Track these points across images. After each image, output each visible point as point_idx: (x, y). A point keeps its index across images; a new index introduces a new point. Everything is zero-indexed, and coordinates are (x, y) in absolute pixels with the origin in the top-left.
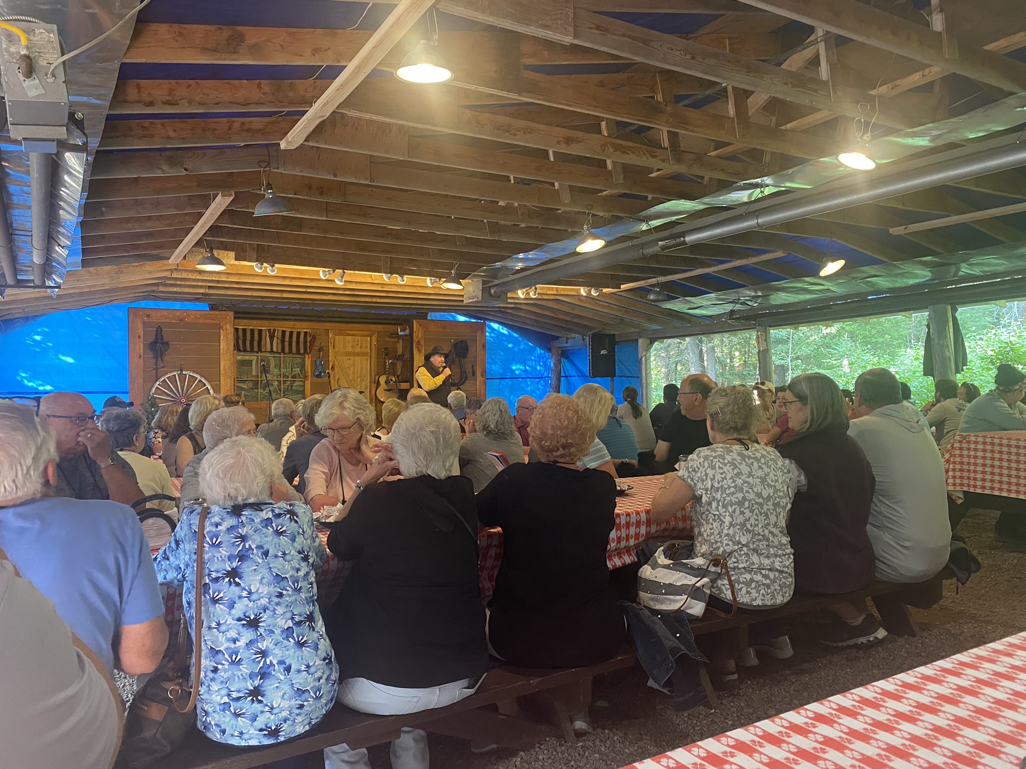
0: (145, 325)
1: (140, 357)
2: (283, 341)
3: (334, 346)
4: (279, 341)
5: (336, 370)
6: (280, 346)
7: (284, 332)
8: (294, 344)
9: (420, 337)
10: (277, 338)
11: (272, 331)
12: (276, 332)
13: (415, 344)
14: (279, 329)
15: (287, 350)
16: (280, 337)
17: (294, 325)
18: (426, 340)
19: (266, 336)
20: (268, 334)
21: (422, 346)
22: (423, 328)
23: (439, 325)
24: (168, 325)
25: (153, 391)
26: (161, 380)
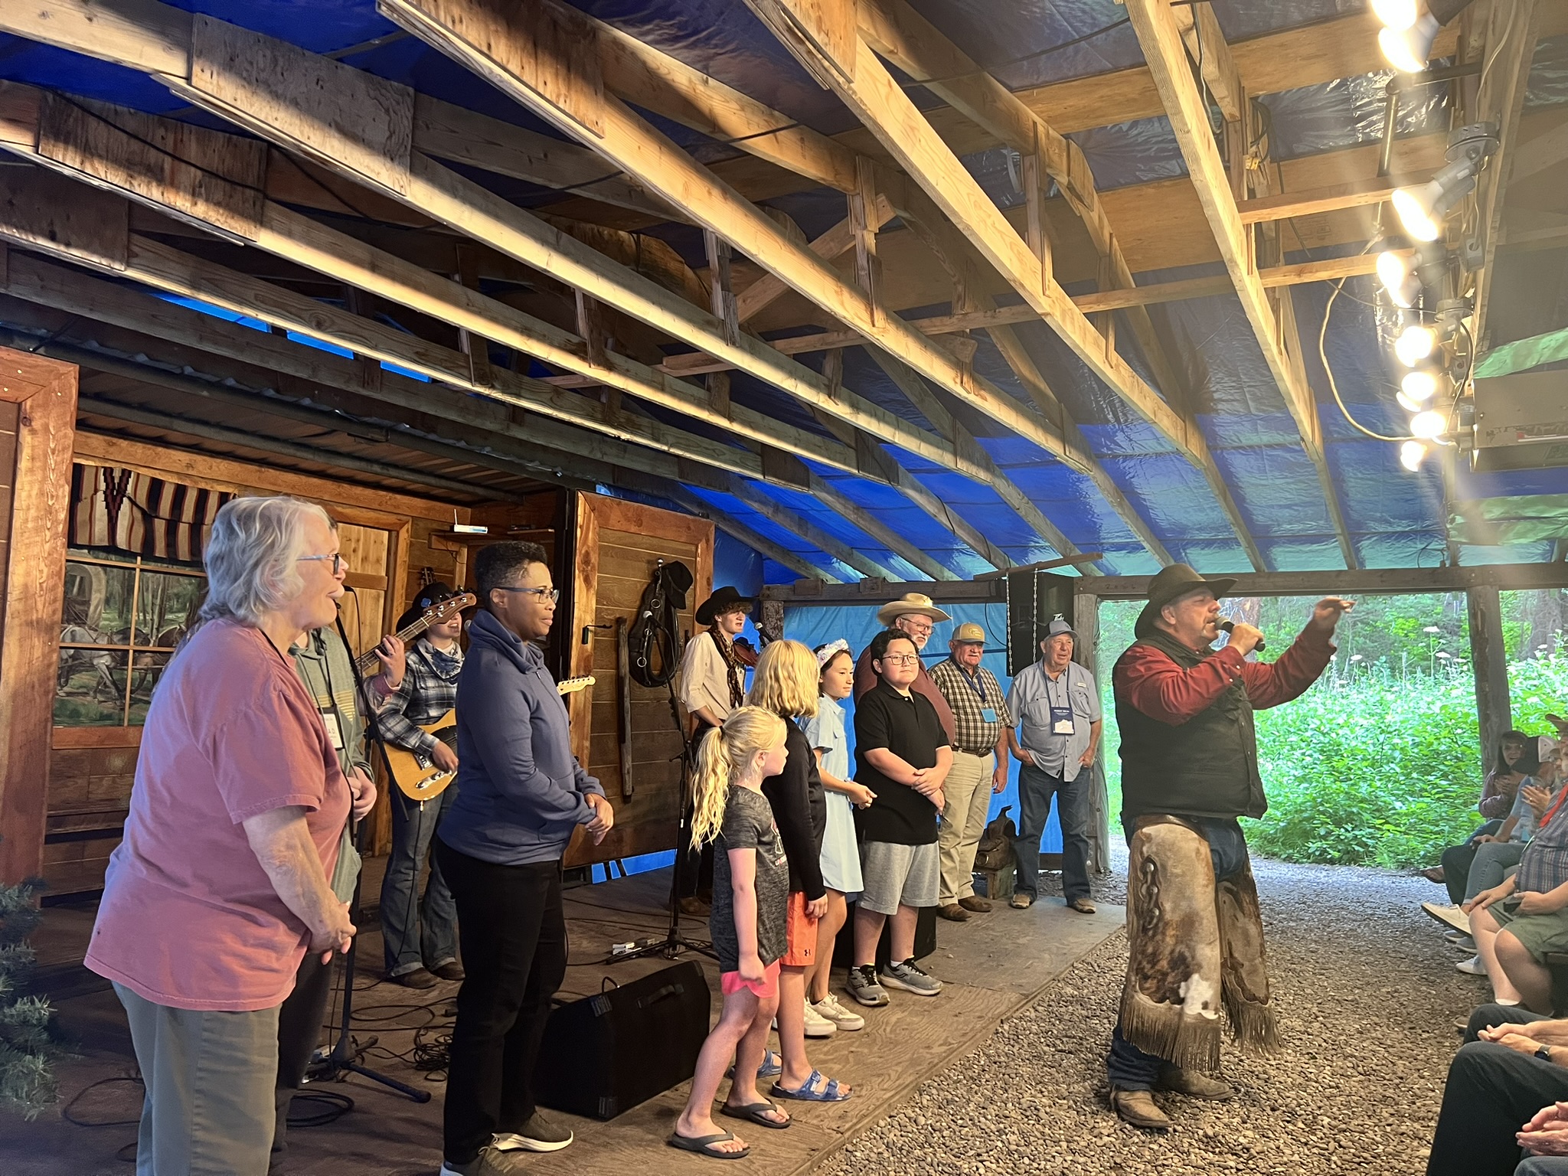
2: (149, 516)
6: (139, 530)
7: (156, 486)
8: (183, 530)
9: (590, 542)
10: (133, 502)
11: (117, 474)
12: (131, 480)
13: (578, 559)
14: (142, 471)
15: (160, 550)
16: (142, 499)
17: (189, 466)
18: (603, 551)
19: (96, 491)
20: (103, 486)
21: (593, 567)
22: (596, 518)
23: (630, 515)
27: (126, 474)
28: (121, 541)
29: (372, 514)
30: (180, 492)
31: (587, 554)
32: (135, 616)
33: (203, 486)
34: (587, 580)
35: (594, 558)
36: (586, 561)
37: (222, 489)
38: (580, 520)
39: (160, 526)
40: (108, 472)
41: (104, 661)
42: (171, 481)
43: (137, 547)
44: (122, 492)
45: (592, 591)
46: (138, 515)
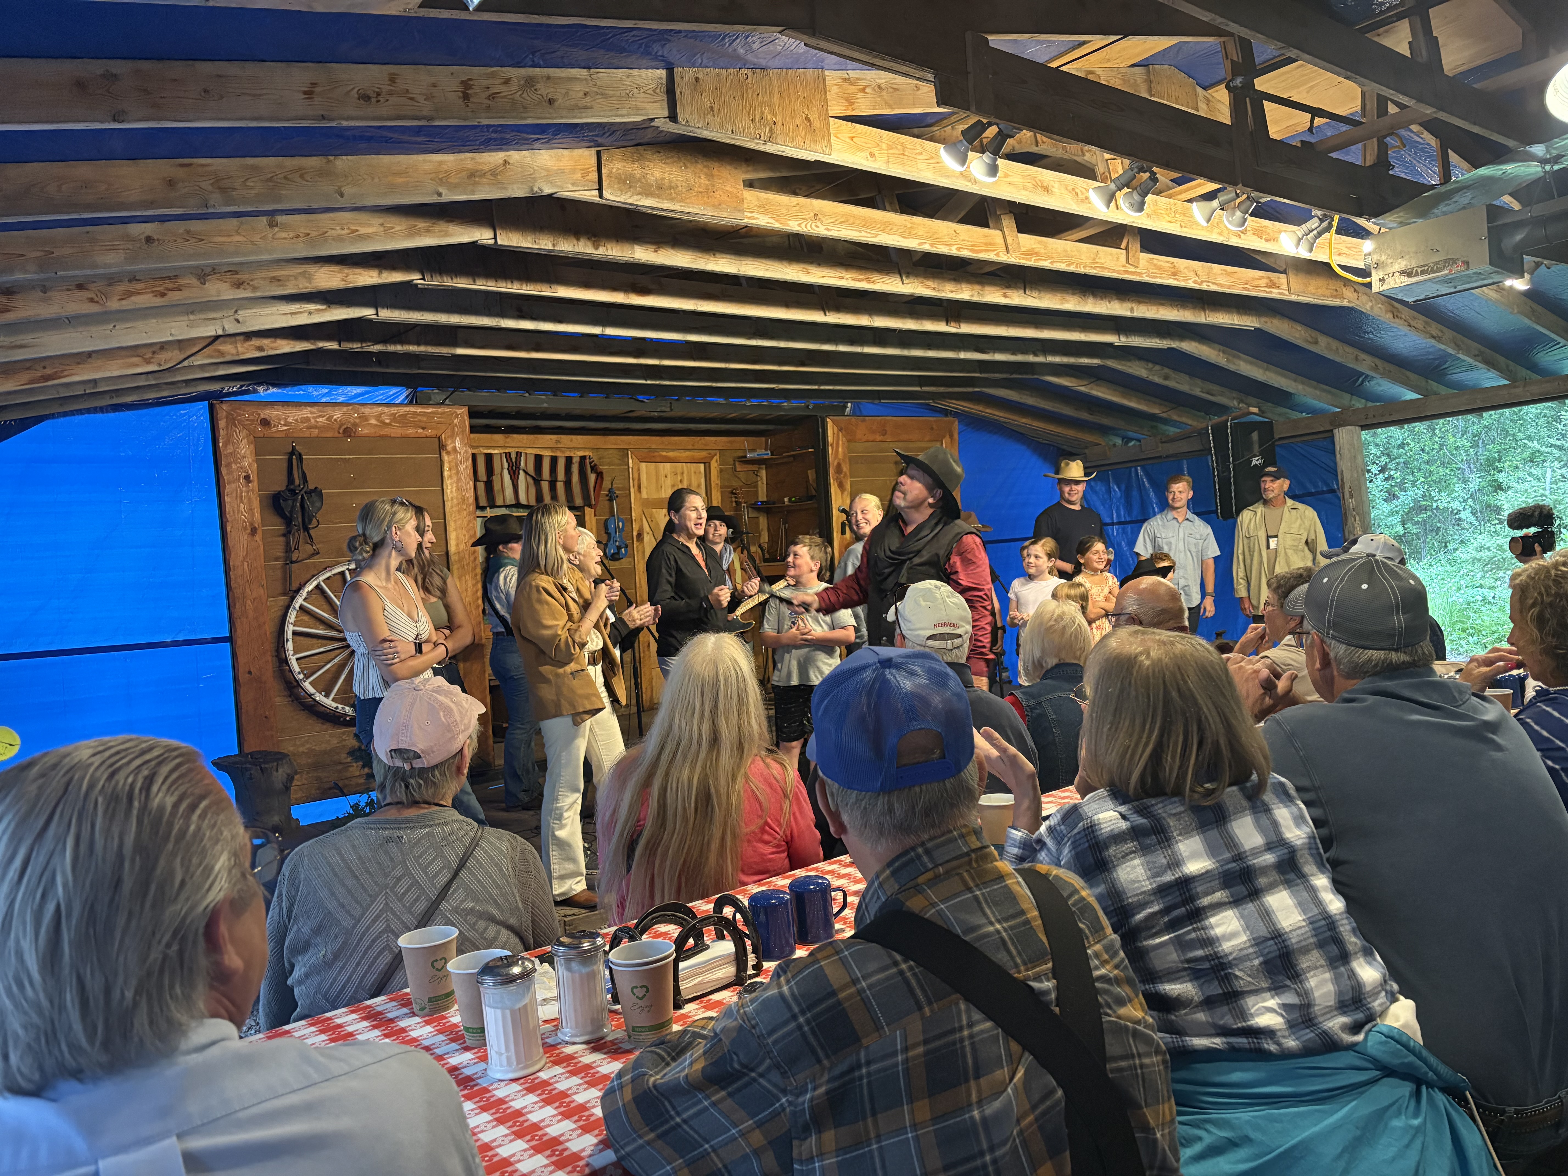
0: (259, 447)
1: (255, 530)
2: (537, 481)
3: (638, 487)
5: (646, 539)
6: (533, 490)
7: (538, 459)
8: (560, 486)
9: (840, 456)
10: (526, 472)
11: (513, 456)
12: (523, 458)
13: (831, 471)
14: (529, 451)
16: (531, 469)
17: (558, 442)
18: (853, 461)
19: (502, 468)
20: (506, 465)
21: (845, 475)
22: (844, 436)
23: (874, 427)
24: (318, 443)
25: (292, 616)
26: (310, 587)
27: (519, 454)
28: (523, 499)
29: (688, 453)
30: (554, 460)
31: (839, 465)
33: (568, 454)
34: (841, 486)
35: (845, 468)
36: (839, 469)
37: (581, 453)
38: (830, 439)
39: (545, 486)
40: (508, 455)
42: (547, 453)
43: (533, 502)
44: (518, 467)
45: (846, 493)
46: (530, 481)
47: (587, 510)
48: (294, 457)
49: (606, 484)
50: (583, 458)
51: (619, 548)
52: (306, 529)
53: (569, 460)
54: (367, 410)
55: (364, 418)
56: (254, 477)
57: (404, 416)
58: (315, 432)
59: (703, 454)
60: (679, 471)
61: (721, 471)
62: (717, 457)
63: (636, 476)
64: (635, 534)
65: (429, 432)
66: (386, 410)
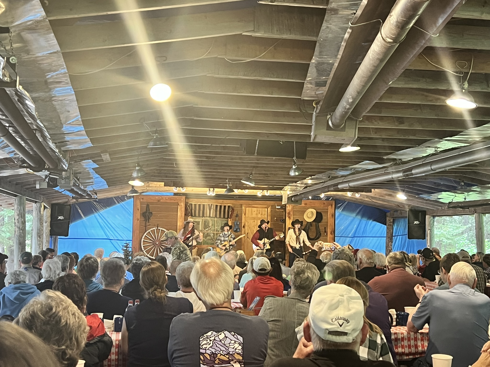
0: (141, 203)
1: (138, 220)
2: (216, 211)
3: (245, 214)
4: (214, 211)
5: (246, 227)
7: (217, 206)
8: (222, 213)
9: (290, 210)
11: (210, 205)
13: (287, 214)
14: (215, 204)
15: (218, 216)
16: (214, 208)
18: (295, 211)
19: (207, 208)
21: (291, 215)
24: (152, 203)
25: (143, 237)
26: (148, 232)
27: (212, 205)
28: (211, 216)
29: (262, 205)
30: (221, 206)
32: (216, 227)
33: (225, 205)
34: (289, 218)
35: (291, 213)
36: (289, 213)
37: (229, 205)
39: (218, 213)
40: (209, 205)
41: (212, 235)
42: (219, 205)
43: (214, 216)
44: (211, 208)
47: (229, 219)
48: (148, 206)
49: (235, 213)
50: (229, 206)
51: (237, 229)
52: (148, 220)
53: (225, 207)
54: (163, 197)
55: (162, 198)
56: (139, 209)
57: (171, 198)
58: (152, 201)
59: (266, 206)
60: (259, 210)
61: (271, 211)
62: (270, 207)
63: (244, 211)
64: (242, 226)
65: (176, 201)
66: (167, 197)
